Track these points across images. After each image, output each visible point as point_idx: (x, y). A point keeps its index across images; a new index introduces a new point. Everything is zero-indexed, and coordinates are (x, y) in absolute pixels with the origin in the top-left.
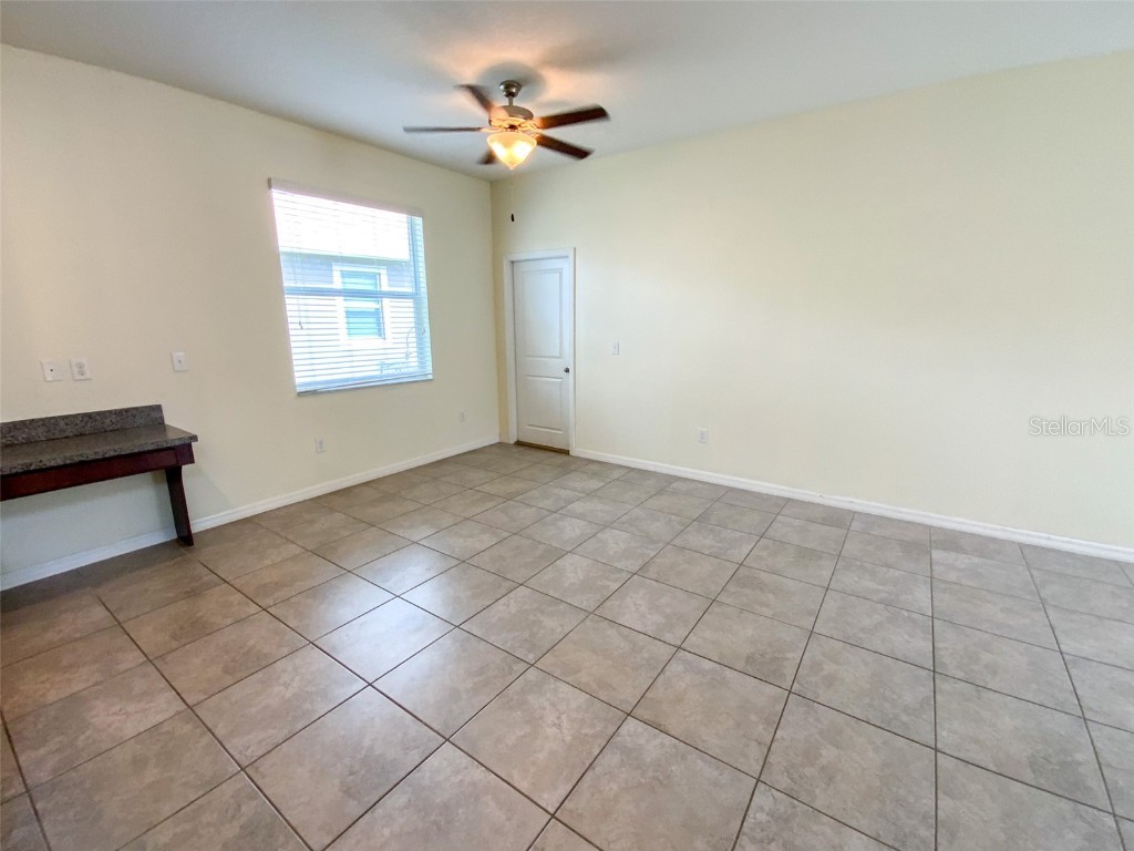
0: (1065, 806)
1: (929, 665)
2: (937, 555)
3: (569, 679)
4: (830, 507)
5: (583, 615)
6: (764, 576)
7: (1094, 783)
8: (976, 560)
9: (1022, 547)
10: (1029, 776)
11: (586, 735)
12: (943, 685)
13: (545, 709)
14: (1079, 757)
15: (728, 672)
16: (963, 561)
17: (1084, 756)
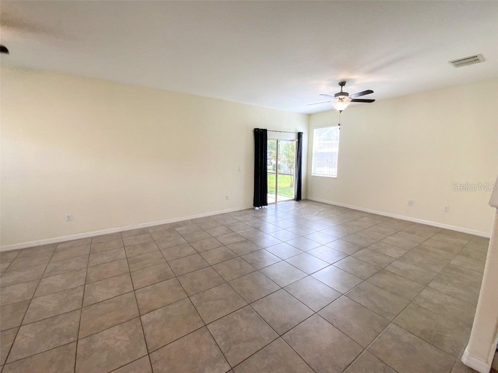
0: (233, 260)
1: (196, 252)
2: (177, 229)
3: (103, 329)
4: (137, 229)
5: (79, 312)
6: (138, 257)
7: (234, 254)
8: (185, 227)
9: (192, 220)
10: (225, 259)
11: (132, 332)
12: (202, 254)
13: (105, 343)
14: (229, 252)
15: (157, 285)
16: (183, 228)
17: (229, 251)
